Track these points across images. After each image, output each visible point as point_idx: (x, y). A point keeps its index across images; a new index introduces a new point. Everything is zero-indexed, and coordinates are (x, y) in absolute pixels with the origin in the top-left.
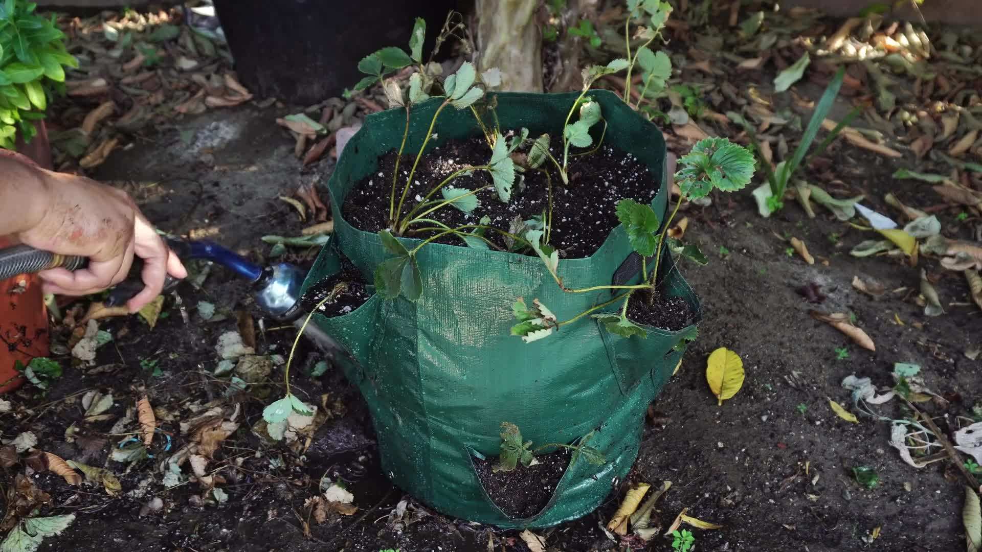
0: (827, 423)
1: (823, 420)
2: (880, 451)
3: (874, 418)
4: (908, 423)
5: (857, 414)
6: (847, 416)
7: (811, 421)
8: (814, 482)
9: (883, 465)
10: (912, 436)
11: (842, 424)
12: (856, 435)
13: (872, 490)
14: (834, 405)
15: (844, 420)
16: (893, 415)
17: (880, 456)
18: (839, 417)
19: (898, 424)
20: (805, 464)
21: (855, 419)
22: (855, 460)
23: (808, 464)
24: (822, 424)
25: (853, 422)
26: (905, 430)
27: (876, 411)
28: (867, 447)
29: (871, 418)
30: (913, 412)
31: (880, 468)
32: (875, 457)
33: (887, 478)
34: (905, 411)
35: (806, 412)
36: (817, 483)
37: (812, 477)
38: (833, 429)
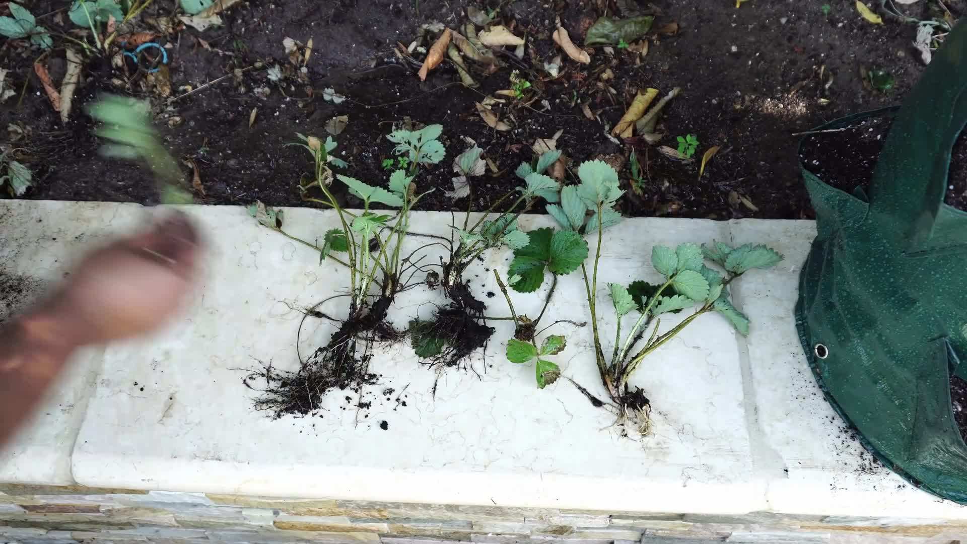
0: (850, 25)
1: (846, 22)
2: (901, 54)
3: (901, 19)
4: (936, 23)
5: (882, 15)
6: (872, 18)
7: (833, 22)
8: (827, 86)
9: (902, 68)
10: (938, 38)
11: (865, 26)
12: (878, 37)
13: (886, 94)
14: (860, 6)
15: (868, 22)
16: (922, 16)
17: (900, 59)
18: (863, 19)
19: (925, 25)
20: (820, 68)
21: (880, 20)
22: (873, 63)
23: (823, 68)
24: (844, 27)
25: (878, 24)
26: (931, 31)
27: (904, 12)
28: (888, 49)
29: (897, 20)
30: (943, 12)
31: (897, 71)
32: (894, 60)
33: (903, 81)
34: (935, 11)
35: (829, 13)
36: (830, 88)
37: (826, 81)
38: (855, 31)
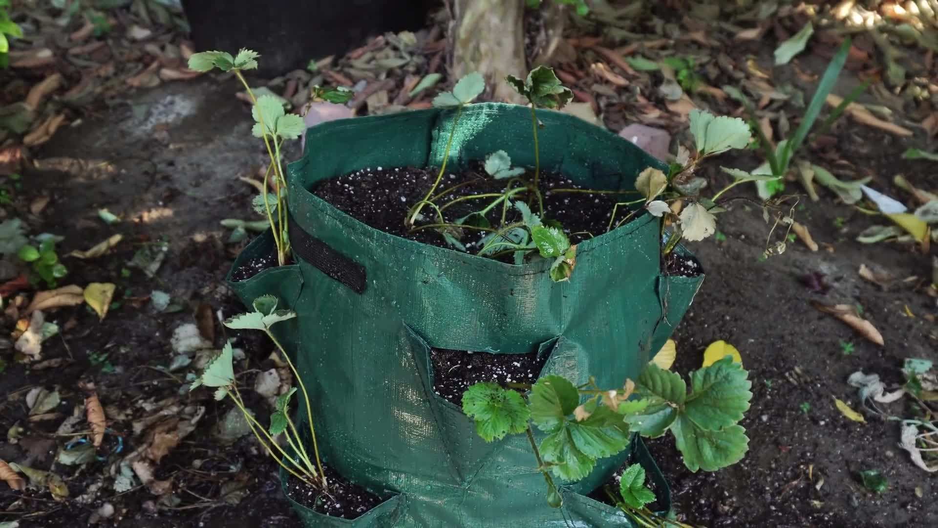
0: (832, 423)
1: (827, 420)
2: (890, 453)
3: (883, 418)
4: (919, 423)
5: (864, 414)
6: (853, 416)
7: (815, 421)
8: (818, 487)
9: (892, 468)
10: (923, 437)
11: (848, 424)
12: (863, 436)
13: (881, 496)
14: (840, 404)
15: (850, 420)
16: (903, 414)
17: (889, 459)
18: (845, 417)
19: (909, 425)
20: (808, 468)
21: (862, 419)
22: (863, 463)
23: (811, 467)
24: (827, 425)
25: (860, 423)
26: (916, 431)
27: (885, 410)
28: (875, 449)
29: (879, 418)
30: (924, 411)
31: (890, 471)
32: (884, 460)
33: (897, 483)
34: (916, 410)
35: (810, 411)
36: (822, 488)
37: (816, 482)
38: (839, 429)
